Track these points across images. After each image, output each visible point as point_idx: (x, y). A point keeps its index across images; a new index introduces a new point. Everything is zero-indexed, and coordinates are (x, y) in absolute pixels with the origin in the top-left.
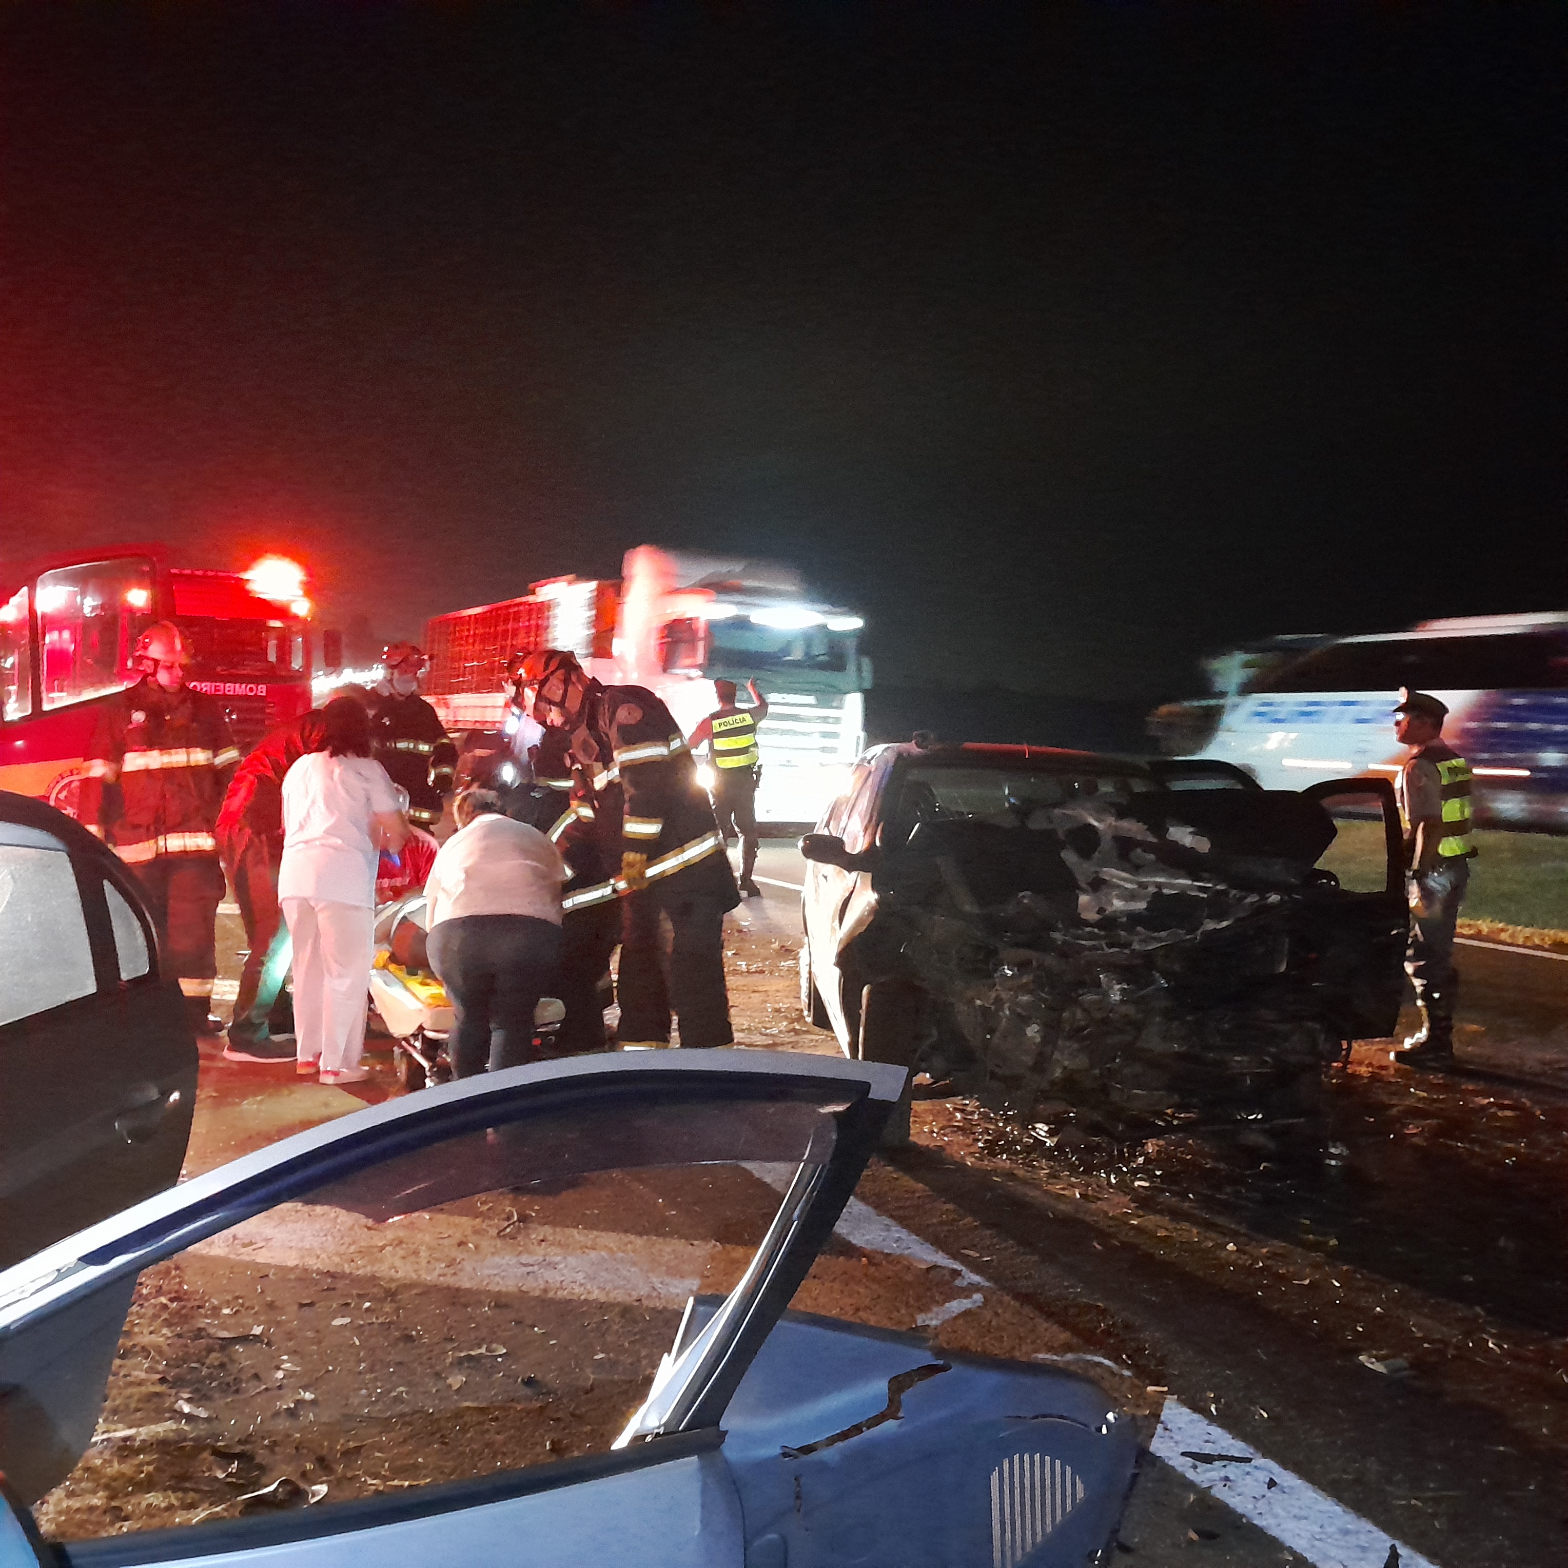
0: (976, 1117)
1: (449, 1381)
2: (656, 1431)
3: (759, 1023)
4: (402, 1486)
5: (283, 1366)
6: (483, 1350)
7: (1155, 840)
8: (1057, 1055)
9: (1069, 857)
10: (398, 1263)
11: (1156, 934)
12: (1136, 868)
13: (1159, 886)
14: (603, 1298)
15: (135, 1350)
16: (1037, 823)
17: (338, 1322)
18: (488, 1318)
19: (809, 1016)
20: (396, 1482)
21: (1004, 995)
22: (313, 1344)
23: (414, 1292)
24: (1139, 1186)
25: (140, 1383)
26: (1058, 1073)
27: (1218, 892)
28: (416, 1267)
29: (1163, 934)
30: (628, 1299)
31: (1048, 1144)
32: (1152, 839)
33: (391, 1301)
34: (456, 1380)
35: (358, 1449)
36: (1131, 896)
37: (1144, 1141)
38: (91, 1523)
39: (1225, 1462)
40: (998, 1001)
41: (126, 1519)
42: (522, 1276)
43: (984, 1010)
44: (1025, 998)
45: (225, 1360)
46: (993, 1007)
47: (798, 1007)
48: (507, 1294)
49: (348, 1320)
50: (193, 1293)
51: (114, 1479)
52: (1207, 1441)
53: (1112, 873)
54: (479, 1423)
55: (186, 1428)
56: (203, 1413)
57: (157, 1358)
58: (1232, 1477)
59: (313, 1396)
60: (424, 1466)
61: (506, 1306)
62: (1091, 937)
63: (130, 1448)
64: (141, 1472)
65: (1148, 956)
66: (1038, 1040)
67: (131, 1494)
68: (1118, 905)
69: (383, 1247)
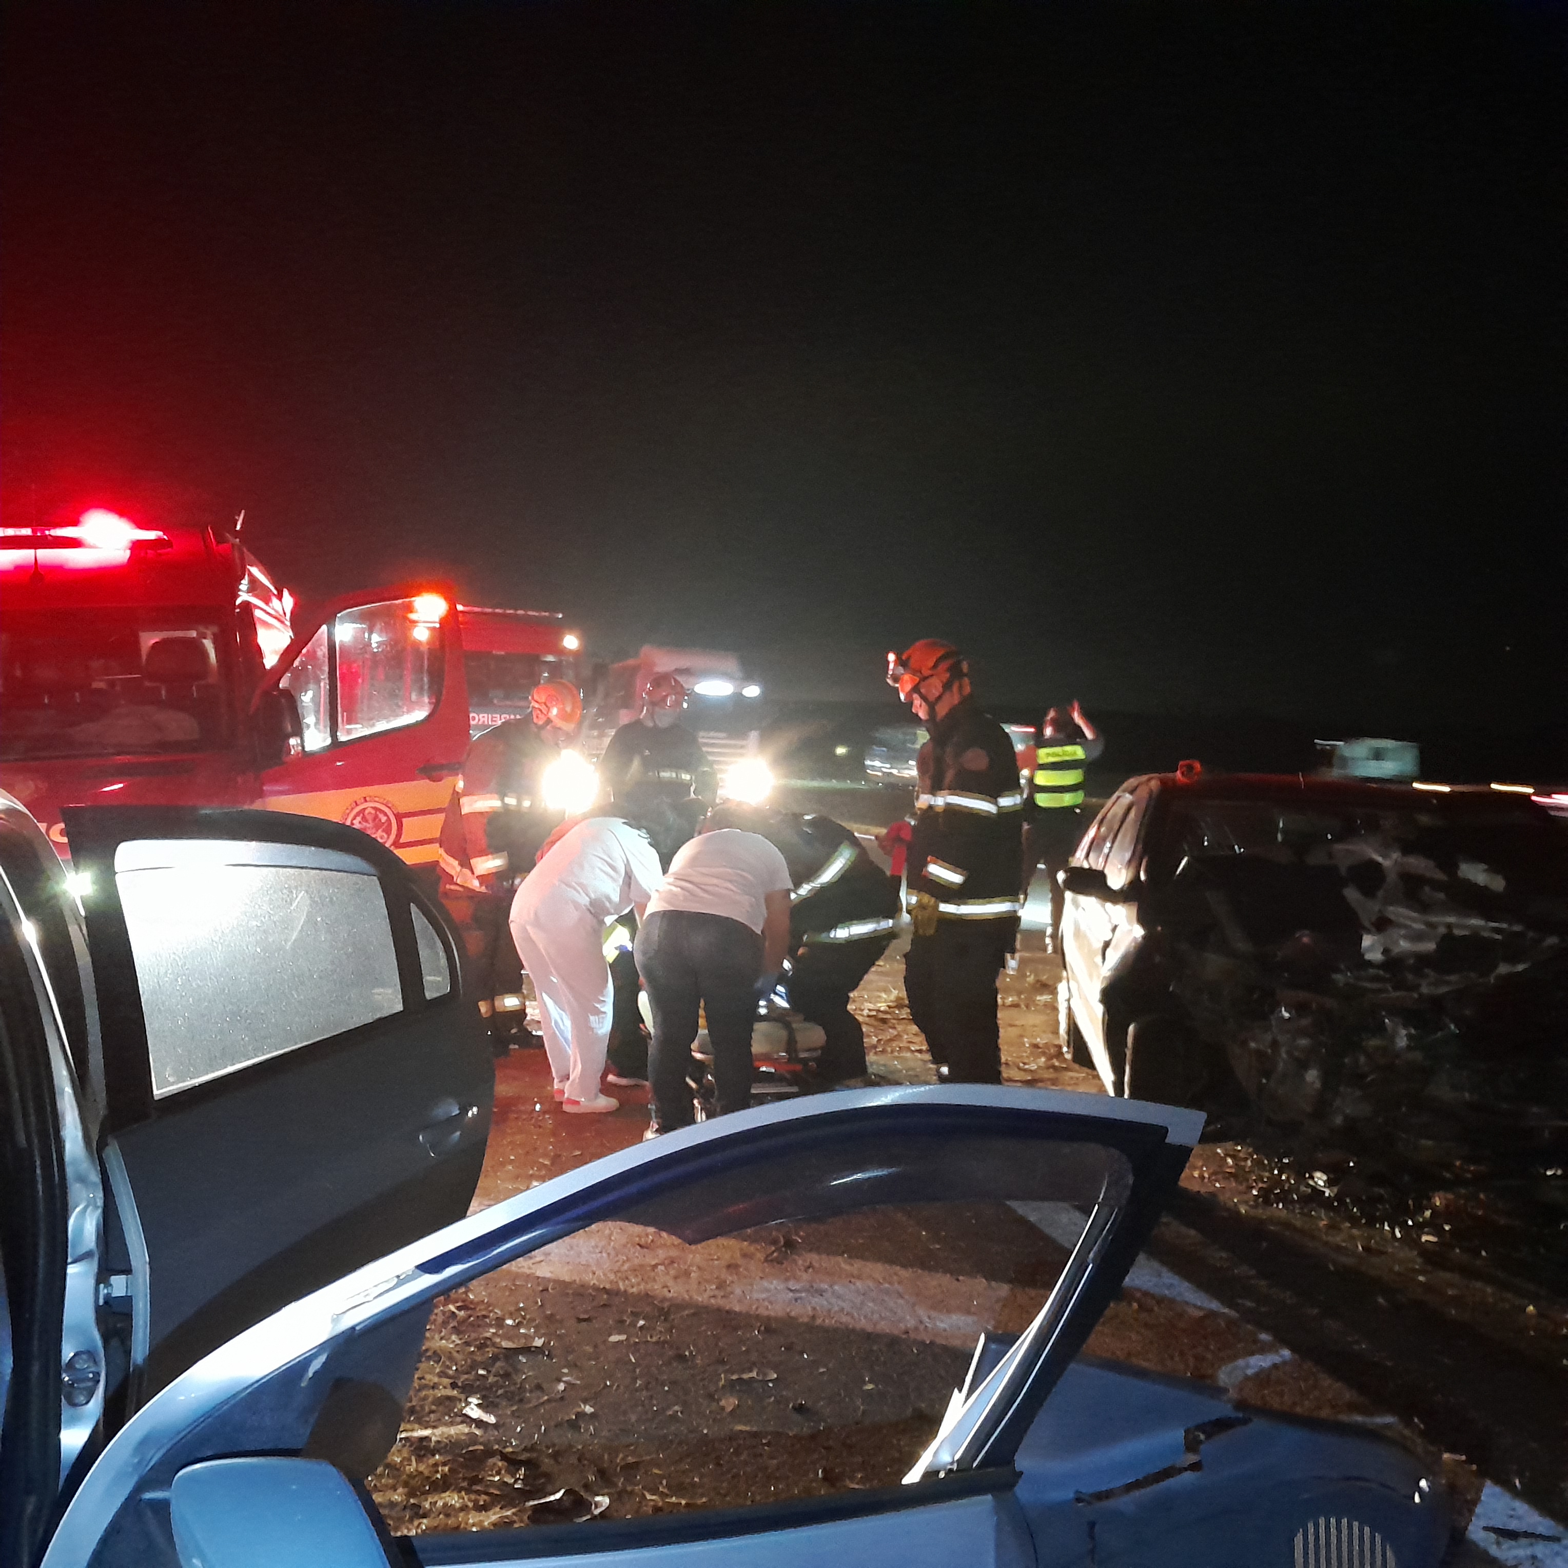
0: (1249, 1163)
1: (723, 1403)
2: (949, 1467)
3: (1018, 1058)
4: (679, 1504)
5: (564, 1379)
6: (754, 1374)
7: (1444, 878)
8: (1338, 1102)
9: (1351, 894)
10: (671, 1283)
11: (1447, 978)
12: (1424, 907)
13: (1449, 926)
14: (869, 1328)
15: (427, 1354)
16: (1316, 858)
17: (614, 1338)
18: (758, 1342)
19: (1068, 1052)
20: (674, 1499)
21: (1281, 1038)
22: (590, 1359)
23: (686, 1312)
24: (1426, 1241)
25: (434, 1387)
26: (1339, 1120)
28: (687, 1287)
29: (1453, 978)
30: (896, 1332)
31: (1327, 1195)
32: (1440, 876)
33: (665, 1320)
34: (730, 1402)
35: (637, 1464)
36: (1418, 937)
37: (1430, 1194)
39: (1533, 1540)
40: (1275, 1044)
41: (424, 1516)
42: (790, 1301)
43: (1259, 1054)
44: (1303, 1042)
45: (510, 1369)
46: (1269, 1051)
47: (1056, 1043)
48: (776, 1319)
49: (624, 1337)
50: (478, 1303)
51: (411, 1476)
52: (1512, 1517)
53: (1397, 912)
54: (752, 1447)
55: (477, 1432)
56: (492, 1419)
57: (448, 1363)
58: (1539, 1555)
59: (592, 1410)
60: (701, 1485)
61: (776, 1331)
62: (1376, 979)
63: (427, 1448)
64: (437, 1472)
65: (1436, 1003)
66: (1318, 1085)
67: (428, 1492)
68: (1404, 945)
69: (655, 1266)
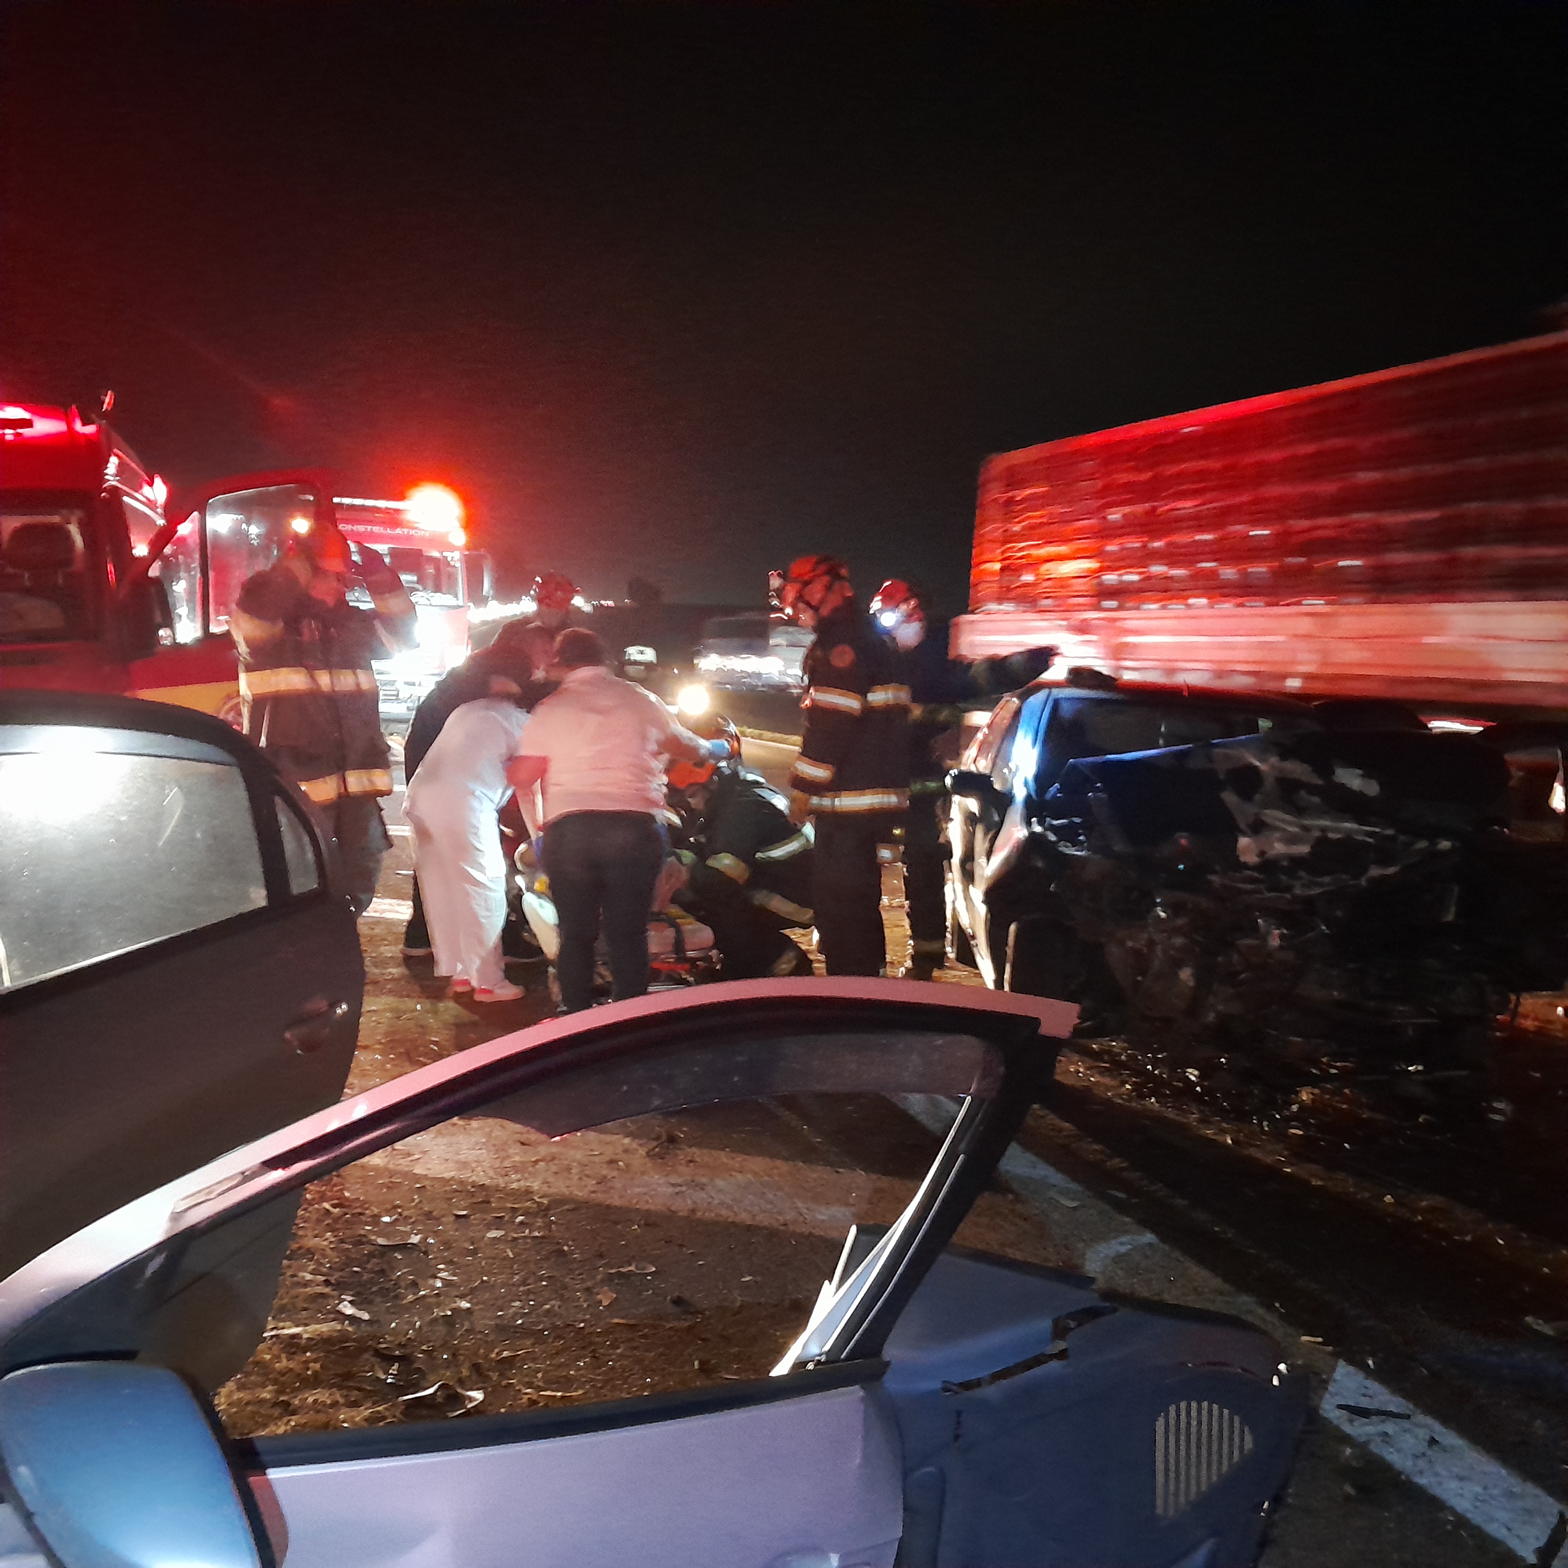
0: (1124, 1058)
1: (600, 1297)
2: (818, 1358)
4: (555, 1396)
5: (439, 1275)
6: (632, 1268)
7: (1320, 782)
8: (1211, 1000)
10: (551, 1178)
11: (1320, 880)
12: (1299, 810)
13: (1324, 830)
14: (749, 1221)
15: (300, 1252)
17: (492, 1234)
18: (637, 1237)
20: (548, 1393)
21: (1157, 937)
22: (469, 1254)
23: (566, 1207)
24: (1294, 1134)
25: (306, 1284)
26: (1211, 1017)
27: (1388, 837)
28: (568, 1182)
29: (1327, 879)
30: (775, 1224)
31: (1198, 1089)
33: (544, 1216)
34: (606, 1298)
35: (512, 1358)
36: (1292, 840)
37: (1298, 1089)
38: (262, 1415)
39: (1385, 1418)
40: (1151, 943)
41: (294, 1413)
42: (671, 1195)
43: (1136, 953)
44: (1179, 941)
45: (385, 1267)
46: (1146, 950)
48: (657, 1213)
49: (502, 1233)
50: (353, 1200)
51: (281, 1373)
52: (1364, 1395)
53: (1273, 815)
54: (629, 1340)
55: (350, 1329)
56: (365, 1316)
57: (321, 1260)
58: (1390, 1432)
59: (469, 1305)
60: (576, 1378)
61: (655, 1225)
62: (1253, 880)
63: (297, 1345)
64: (308, 1369)
65: (1309, 902)
66: (1191, 984)
67: (298, 1389)
68: (1279, 848)
69: (536, 1162)
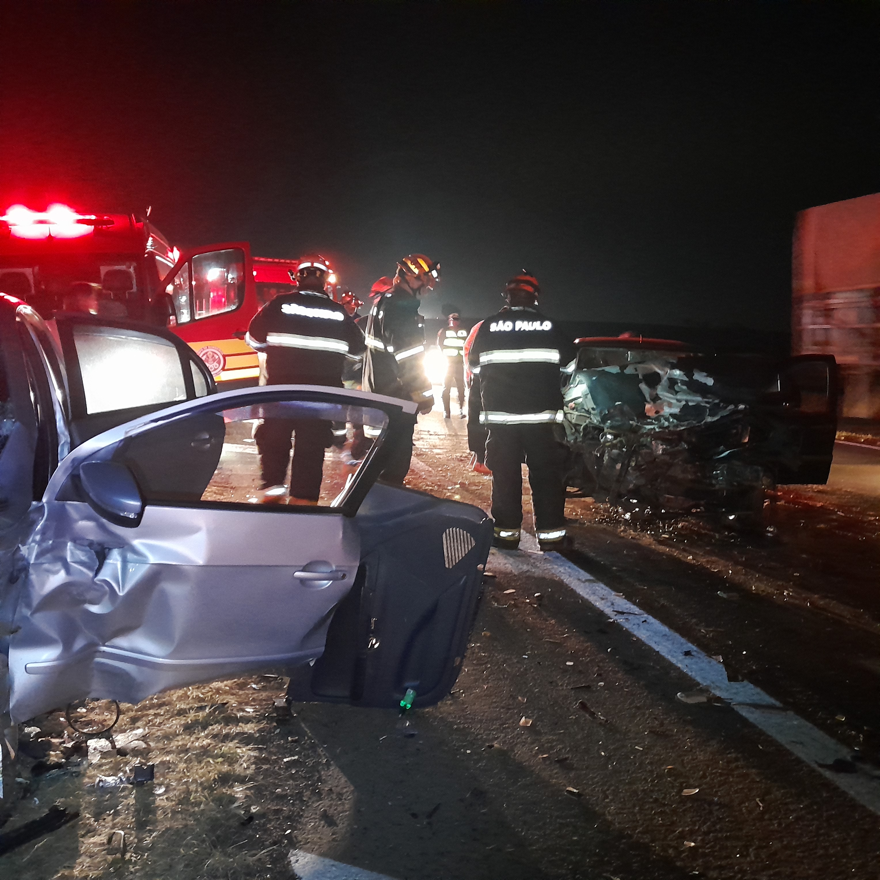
9: (643, 386)
11: (683, 423)
12: (676, 392)
13: (687, 401)
16: (629, 371)
27: (715, 403)
32: (685, 378)
36: (672, 406)
44: (615, 451)
53: (664, 395)
65: (678, 434)
68: (666, 410)
